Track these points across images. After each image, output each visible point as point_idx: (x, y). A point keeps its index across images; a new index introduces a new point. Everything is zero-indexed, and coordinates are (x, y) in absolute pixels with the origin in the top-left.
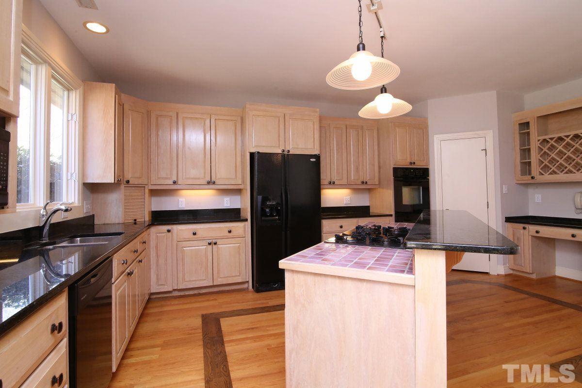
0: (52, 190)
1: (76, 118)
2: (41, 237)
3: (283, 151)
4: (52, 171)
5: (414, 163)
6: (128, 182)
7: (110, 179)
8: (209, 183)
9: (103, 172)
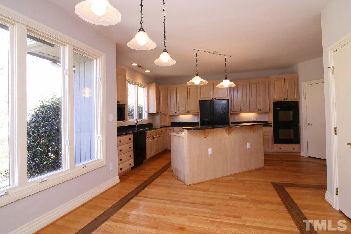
0: (140, 116)
1: (146, 95)
2: (135, 128)
3: (213, 99)
4: (140, 110)
5: (287, 99)
6: (161, 113)
7: (155, 112)
8: (187, 112)
9: (153, 111)
